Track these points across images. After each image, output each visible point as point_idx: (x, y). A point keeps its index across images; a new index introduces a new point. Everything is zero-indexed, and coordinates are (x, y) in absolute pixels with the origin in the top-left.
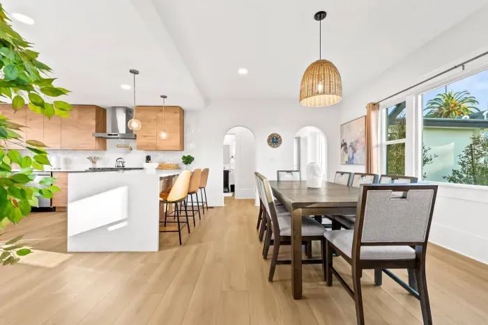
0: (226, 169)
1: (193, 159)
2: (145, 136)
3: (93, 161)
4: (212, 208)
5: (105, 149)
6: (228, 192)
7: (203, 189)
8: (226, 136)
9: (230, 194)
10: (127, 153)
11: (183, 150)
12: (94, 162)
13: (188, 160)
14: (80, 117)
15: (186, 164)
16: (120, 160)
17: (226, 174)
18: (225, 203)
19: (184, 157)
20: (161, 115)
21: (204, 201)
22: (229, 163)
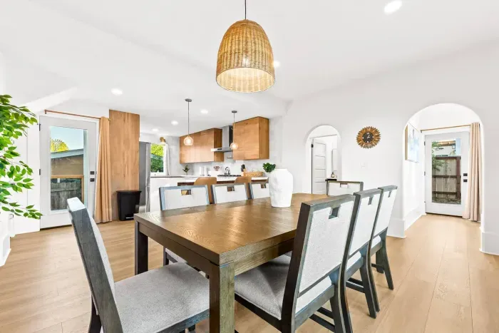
5: (223, 160)
11: (268, 158)
15: (267, 172)
16: (227, 169)
19: (265, 165)
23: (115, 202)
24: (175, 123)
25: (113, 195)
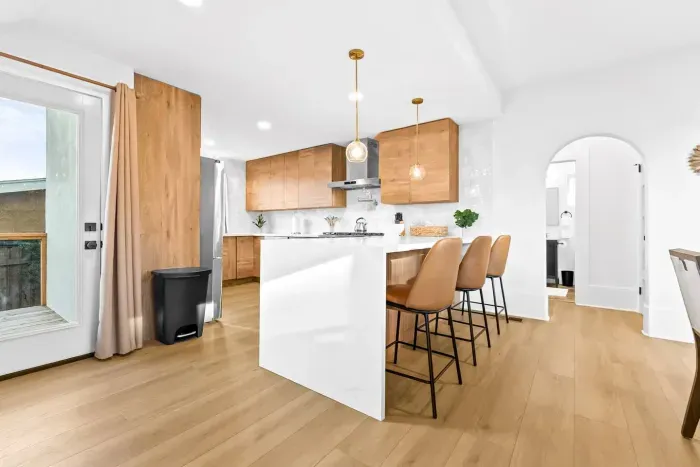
0: (552, 238)
1: (477, 215)
2: (393, 180)
3: (332, 221)
4: (519, 320)
5: (344, 204)
6: (556, 285)
7: (497, 280)
8: (552, 167)
9: (562, 292)
10: (371, 209)
11: (457, 200)
12: (332, 225)
13: (466, 219)
14: (316, 163)
15: (462, 226)
16: (360, 221)
17: (552, 247)
18: (551, 313)
19: (458, 214)
20: (416, 140)
21: (500, 302)
22: (558, 224)
23: (149, 298)
24: (264, 125)
25: (144, 280)
